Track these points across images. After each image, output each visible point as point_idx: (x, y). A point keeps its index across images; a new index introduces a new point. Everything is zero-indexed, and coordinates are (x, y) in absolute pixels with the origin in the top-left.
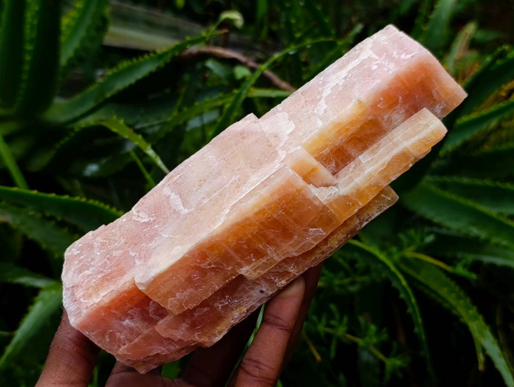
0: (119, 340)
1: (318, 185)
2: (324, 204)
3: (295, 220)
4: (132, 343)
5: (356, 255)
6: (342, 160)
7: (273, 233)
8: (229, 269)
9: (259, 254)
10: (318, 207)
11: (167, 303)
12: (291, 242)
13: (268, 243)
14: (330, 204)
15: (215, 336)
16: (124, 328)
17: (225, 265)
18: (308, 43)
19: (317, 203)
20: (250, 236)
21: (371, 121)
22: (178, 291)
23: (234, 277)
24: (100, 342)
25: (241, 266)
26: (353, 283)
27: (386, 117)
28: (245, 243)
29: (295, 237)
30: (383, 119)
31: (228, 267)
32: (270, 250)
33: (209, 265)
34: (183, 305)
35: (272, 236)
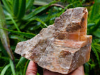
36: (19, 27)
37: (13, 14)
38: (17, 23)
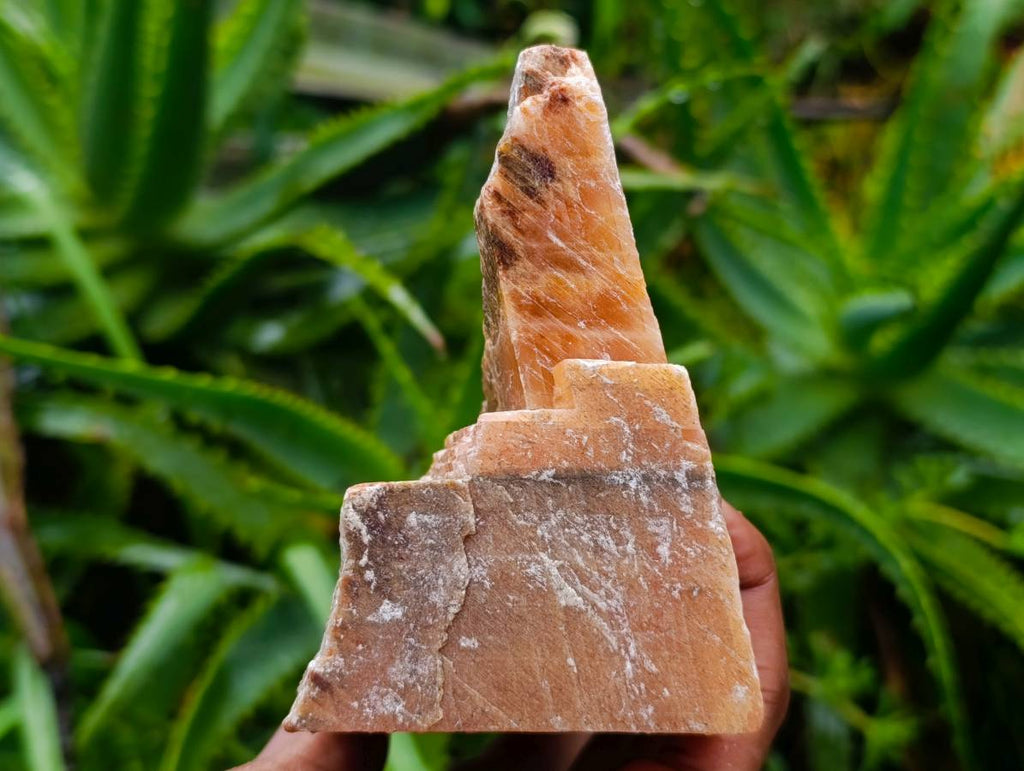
5: (805, 510)
18: (712, 77)
26: (798, 567)
36: (133, 319)
37: (72, 179)
38: (109, 272)
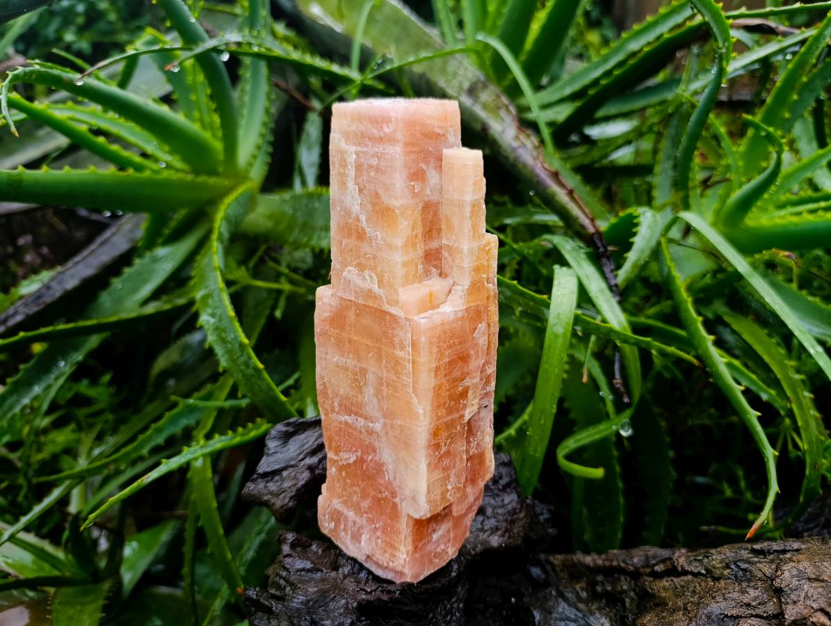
0: (443, 550)
1: (444, 300)
2: (465, 308)
3: (461, 343)
4: (451, 540)
6: (435, 259)
7: (457, 370)
8: (458, 428)
9: (464, 394)
10: (464, 316)
11: (448, 500)
12: (473, 358)
13: (462, 380)
14: (468, 302)
15: (490, 467)
16: (438, 541)
17: (454, 431)
19: (460, 315)
20: (448, 393)
21: (423, 208)
22: (446, 485)
23: (466, 428)
24: (434, 568)
25: (462, 416)
27: (428, 192)
28: (450, 402)
29: (472, 352)
30: (428, 196)
31: (456, 429)
32: (468, 382)
33: (445, 445)
34: (458, 485)
35: (459, 373)
